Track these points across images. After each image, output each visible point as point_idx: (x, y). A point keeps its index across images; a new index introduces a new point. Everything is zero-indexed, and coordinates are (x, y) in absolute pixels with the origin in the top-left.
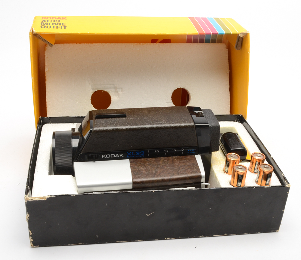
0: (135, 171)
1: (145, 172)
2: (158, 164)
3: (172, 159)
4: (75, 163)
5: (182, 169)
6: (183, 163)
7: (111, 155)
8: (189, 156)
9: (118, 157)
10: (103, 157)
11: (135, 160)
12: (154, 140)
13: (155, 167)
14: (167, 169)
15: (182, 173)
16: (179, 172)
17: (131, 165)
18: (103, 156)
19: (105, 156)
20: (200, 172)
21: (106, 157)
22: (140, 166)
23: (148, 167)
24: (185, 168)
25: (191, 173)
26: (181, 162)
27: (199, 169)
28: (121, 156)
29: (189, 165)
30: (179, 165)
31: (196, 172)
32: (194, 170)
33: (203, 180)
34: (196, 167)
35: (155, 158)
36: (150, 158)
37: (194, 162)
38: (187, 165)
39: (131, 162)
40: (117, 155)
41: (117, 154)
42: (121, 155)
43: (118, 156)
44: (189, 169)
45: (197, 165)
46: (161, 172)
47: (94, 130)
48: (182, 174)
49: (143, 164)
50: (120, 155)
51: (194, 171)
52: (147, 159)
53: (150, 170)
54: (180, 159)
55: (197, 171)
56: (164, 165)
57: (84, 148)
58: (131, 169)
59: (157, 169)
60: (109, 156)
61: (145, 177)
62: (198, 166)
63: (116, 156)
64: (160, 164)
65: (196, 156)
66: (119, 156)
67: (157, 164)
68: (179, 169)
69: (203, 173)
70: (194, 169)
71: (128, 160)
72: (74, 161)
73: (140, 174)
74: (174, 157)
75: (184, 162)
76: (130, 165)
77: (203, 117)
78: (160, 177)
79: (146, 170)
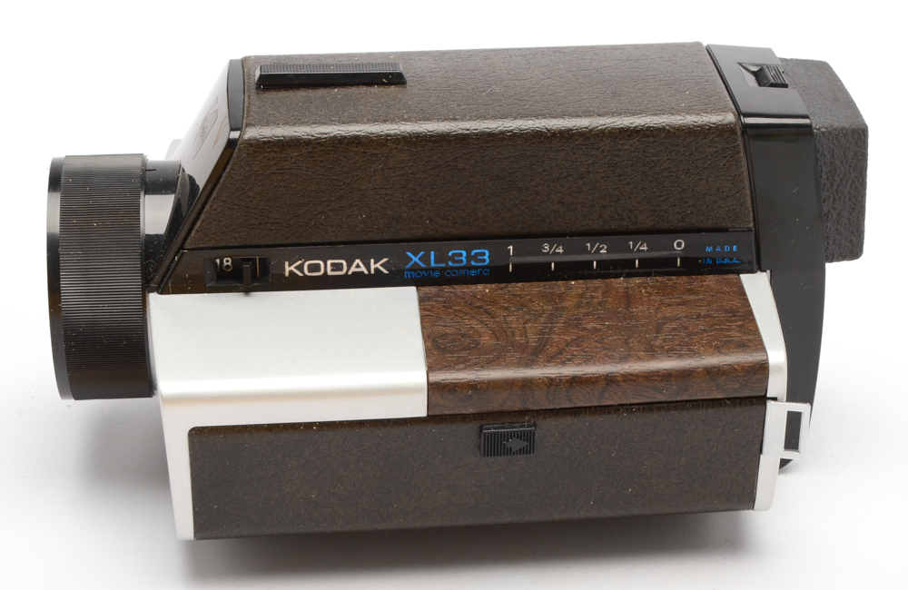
0: (444, 336)
1: (492, 342)
2: (557, 310)
3: (627, 288)
4: (154, 298)
5: (674, 329)
6: (679, 304)
7: (329, 262)
8: (711, 277)
9: (363, 272)
10: (291, 272)
11: (447, 289)
12: (537, 193)
13: (542, 319)
14: (600, 330)
15: (668, 351)
16: (658, 343)
17: (425, 309)
18: (288, 269)
19: (300, 268)
20: (759, 345)
21: (302, 271)
22: (466, 314)
23: (509, 319)
24: (686, 328)
25: (719, 350)
26: (667, 301)
27: (759, 333)
28: (376, 269)
29: (708, 316)
30: (660, 315)
31: (742, 346)
32: (730, 336)
33: (777, 384)
34: (740, 326)
35: (542, 284)
36: (519, 284)
37: (737, 303)
38: (699, 316)
39: (421, 301)
40: (358, 266)
41: (358, 261)
42: (378, 265)
43: (363, 269)
44: (705, 331)
45: (748, 315)
46: (568, 344)
47: (246, 137)
48: (670, 352)
49: (481, 307)
50: (373, 267)
51: (729, 341)
52: (503, 285)
53: (517, 332)
54: (663, 290)
55: (749, 340)
56: (587, 314)
57: (199, 223)
58: (423, 328)
59: (551, 328)
60: (316, 267)
61: (489, 364)
62: (754, 320)
63: (353, 269)
64: (563, 309)
65: (745, 278)
66: (368, 267)
67: (550, 307)
68: (659, 330)
69: (777, 355)
70: (733, 333)
71: (413, 289)
72: (153, 291)
73: (464, 349)
74: (638, 281)
75: (685, 303)
76: (421, 309)
77: (785, 86)
78: (563, 363)
79: (495, 335)
